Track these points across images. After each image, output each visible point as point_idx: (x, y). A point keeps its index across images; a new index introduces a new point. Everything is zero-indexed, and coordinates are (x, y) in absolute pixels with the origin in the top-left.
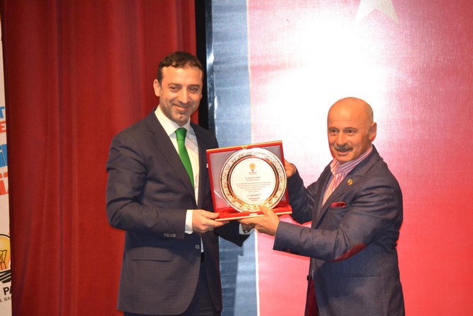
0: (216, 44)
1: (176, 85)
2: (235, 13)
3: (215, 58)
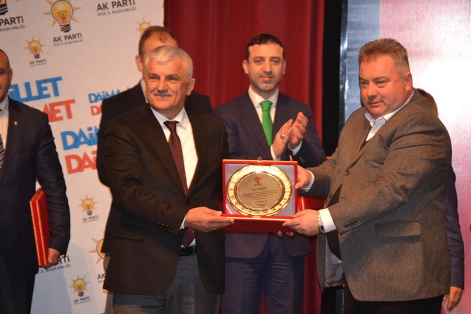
0: (350, 32)
1: (260, 58)
2: (369, 6)
3: (348, 44)
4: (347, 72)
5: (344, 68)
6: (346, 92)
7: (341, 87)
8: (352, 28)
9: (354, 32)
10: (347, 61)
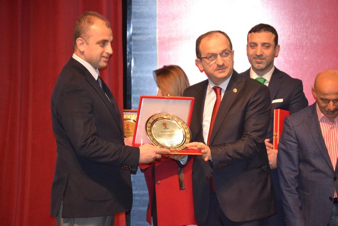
0: (134, 20)
3: (133, 30)
4: (132, 52)
5: (131, 49)
6: (132, 68)
7: (128, 64)
8: (135, 17)
9: (138, 20)
10: (132, 43)
